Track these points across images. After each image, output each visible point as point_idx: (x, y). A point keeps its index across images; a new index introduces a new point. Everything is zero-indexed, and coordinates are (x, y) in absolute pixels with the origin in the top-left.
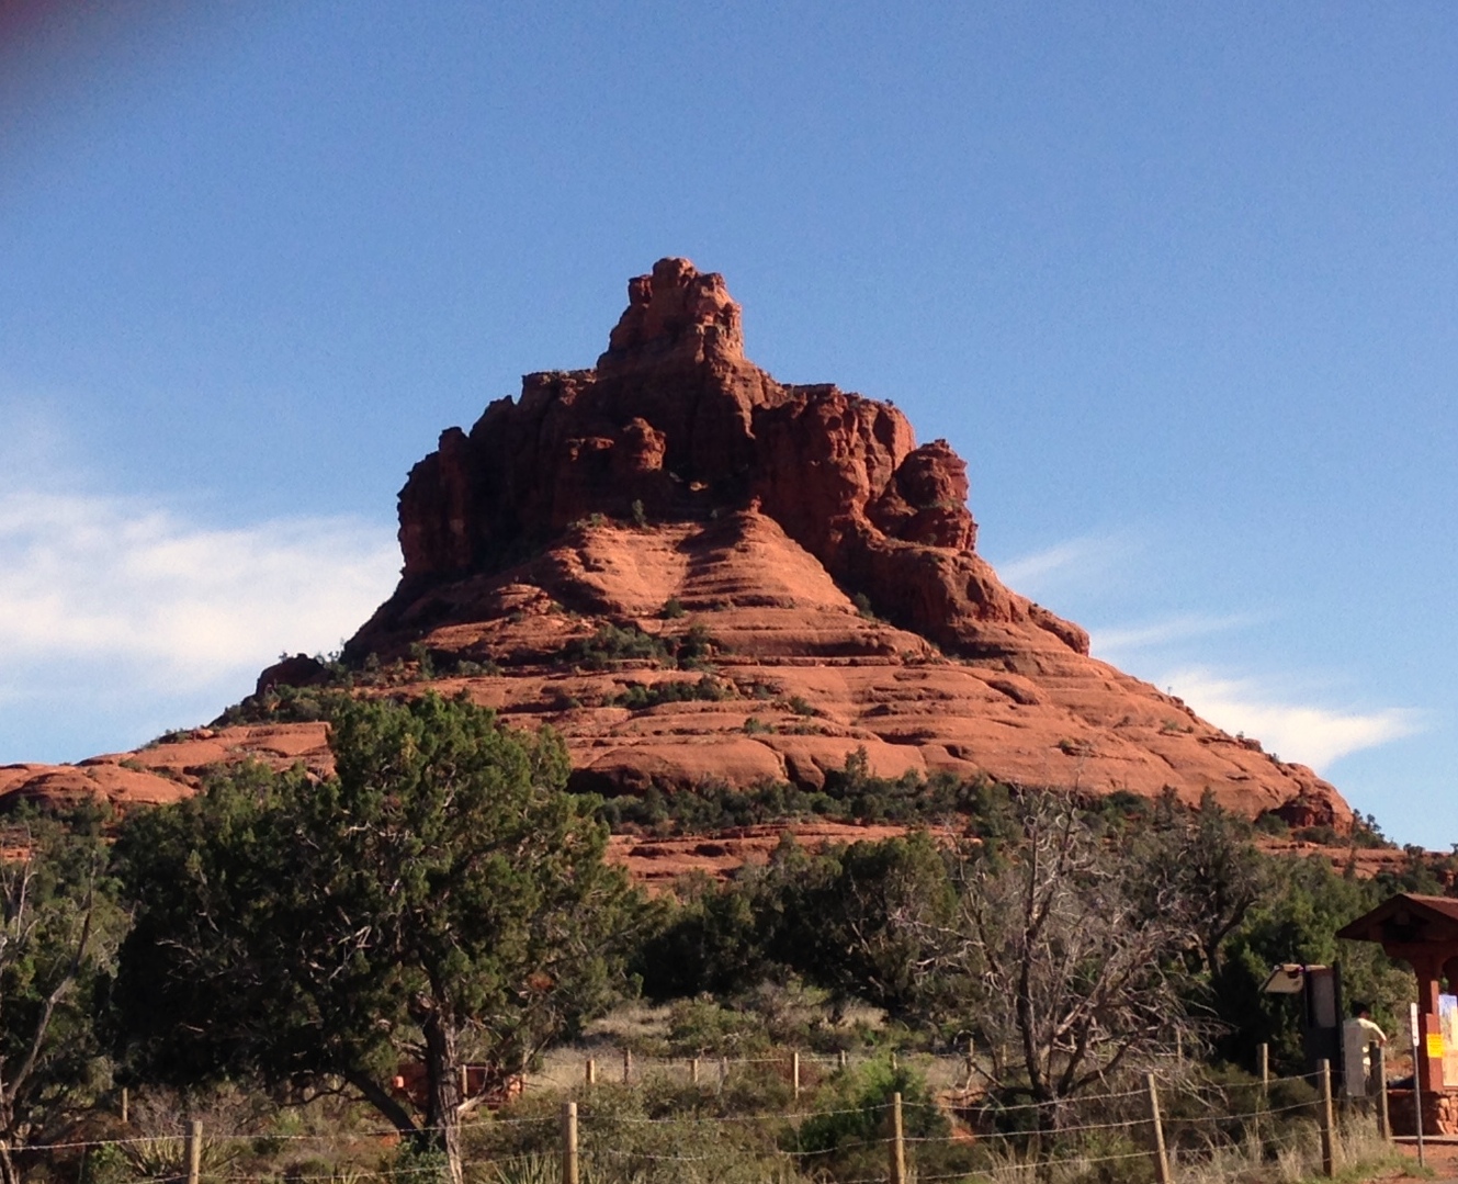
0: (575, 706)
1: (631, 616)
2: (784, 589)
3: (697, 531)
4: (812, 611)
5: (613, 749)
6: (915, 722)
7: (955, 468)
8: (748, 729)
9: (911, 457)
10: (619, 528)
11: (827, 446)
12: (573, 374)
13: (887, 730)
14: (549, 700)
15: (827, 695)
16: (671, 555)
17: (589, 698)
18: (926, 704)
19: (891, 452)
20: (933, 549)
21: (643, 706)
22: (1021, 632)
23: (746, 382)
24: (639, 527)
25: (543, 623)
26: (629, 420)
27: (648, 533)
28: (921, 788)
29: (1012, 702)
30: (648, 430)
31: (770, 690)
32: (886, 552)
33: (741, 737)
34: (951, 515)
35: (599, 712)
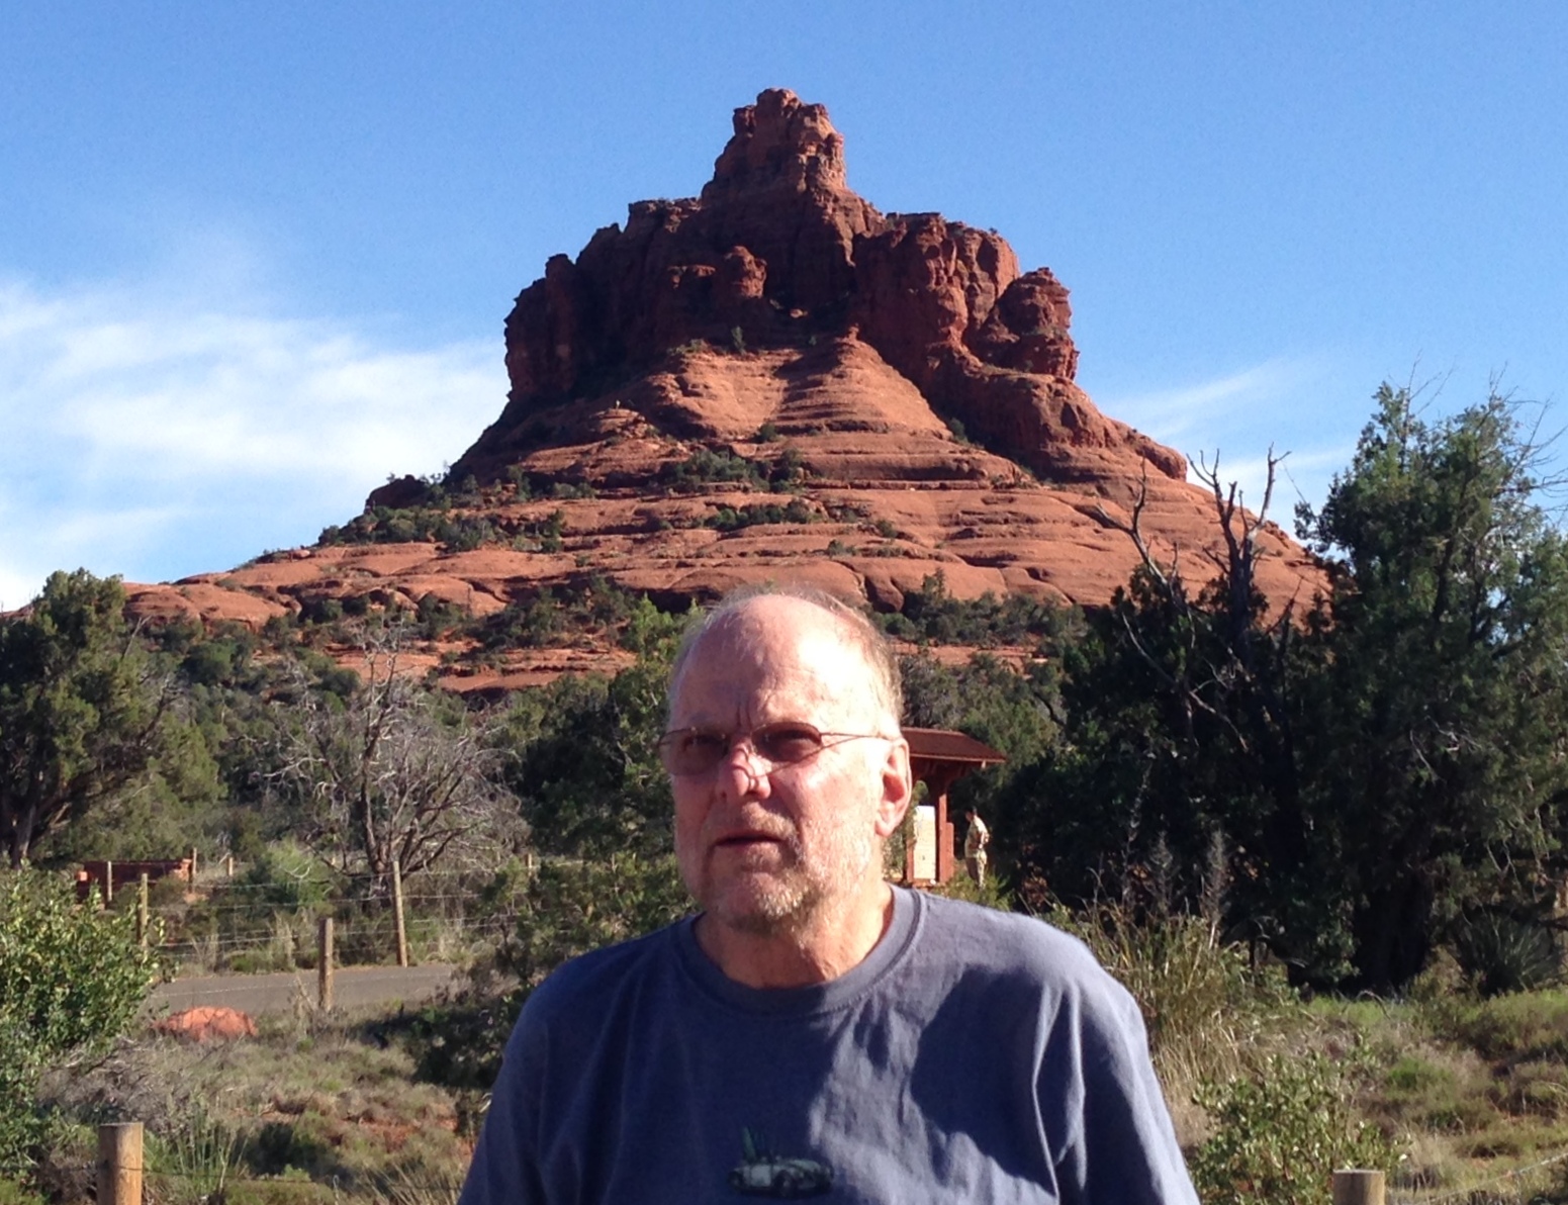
0: (666, 528)
1: (726, 440)
2: (879, 414)
3: (796, 357)
4: (905, 436)
5: (694, 570)
6: (1000, 545)
7: (1058, 296)
8: (831, 550)
9: (1014, 285)
10: (719, 354)
11: (926, 275)
12: (678, 203)
13: (971, 553)
14: (640, 523)
15: (916, 520)
16: (768, 380)
17: (679, 520)
18: (1011, 528)
19: (994, 279)
20: (1029, 376)
21: (733, 528)
22: (1114, 457)
23: (847, 211)
24: (739, 353)
25: (638, 446)
26: (730, 248)
27: (748, 358)
28: (996, 610)
29: (1098, 526)
30: (749, 257)
31: (858, 512)
32: (982, 378)
33: (822, 559)
34: (1052, 342)
35: (689, 534)
